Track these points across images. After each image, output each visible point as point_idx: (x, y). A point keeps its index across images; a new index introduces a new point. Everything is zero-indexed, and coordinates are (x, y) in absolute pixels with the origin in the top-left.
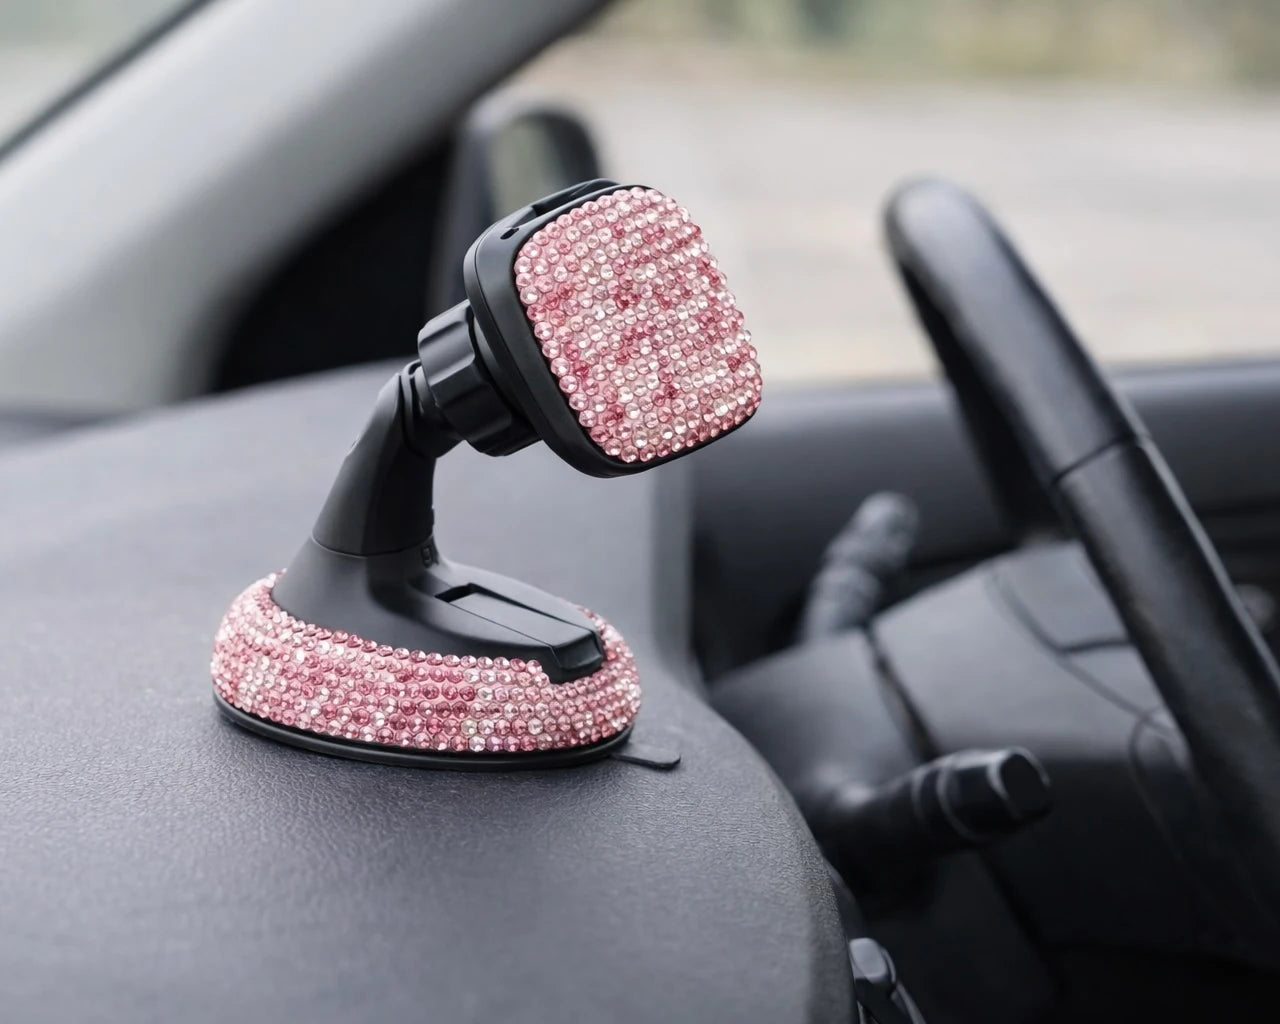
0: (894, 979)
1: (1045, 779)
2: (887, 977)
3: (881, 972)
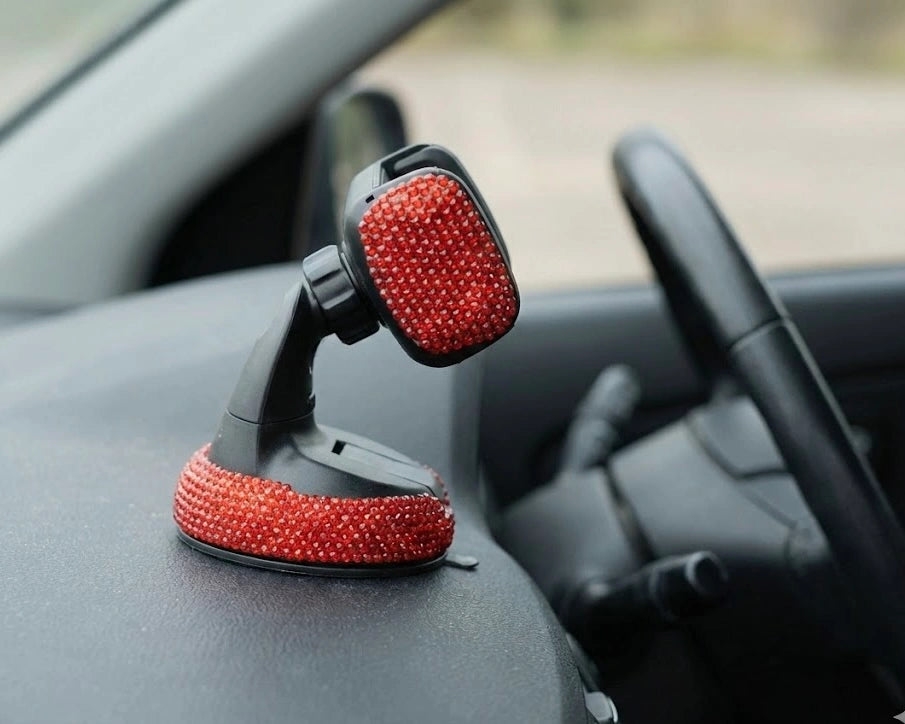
0: (615, 719)
1: (725, 576)
2: (612, 719)
3: (608, 716)
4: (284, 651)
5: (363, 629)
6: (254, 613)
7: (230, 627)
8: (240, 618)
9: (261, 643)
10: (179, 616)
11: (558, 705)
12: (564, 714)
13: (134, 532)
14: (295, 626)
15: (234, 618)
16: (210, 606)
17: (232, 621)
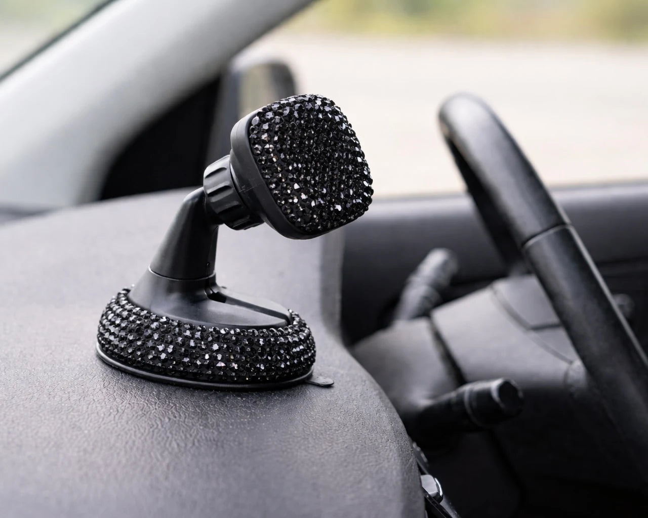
0: (441, 494)
2: (438, 493)
3: (436, 491)
4: (194, 444)
5: (253, 427)
6: (170, 419)
7: (151, 430)
8: (159, 423)
9: (175, 440)
10: (113, 422)
11: (399, 478)
12: (403, 485)
13: (78, 363)
14: (201, 427)
15: (154, 423)
16: (136, 415)
17: (153, 426)
